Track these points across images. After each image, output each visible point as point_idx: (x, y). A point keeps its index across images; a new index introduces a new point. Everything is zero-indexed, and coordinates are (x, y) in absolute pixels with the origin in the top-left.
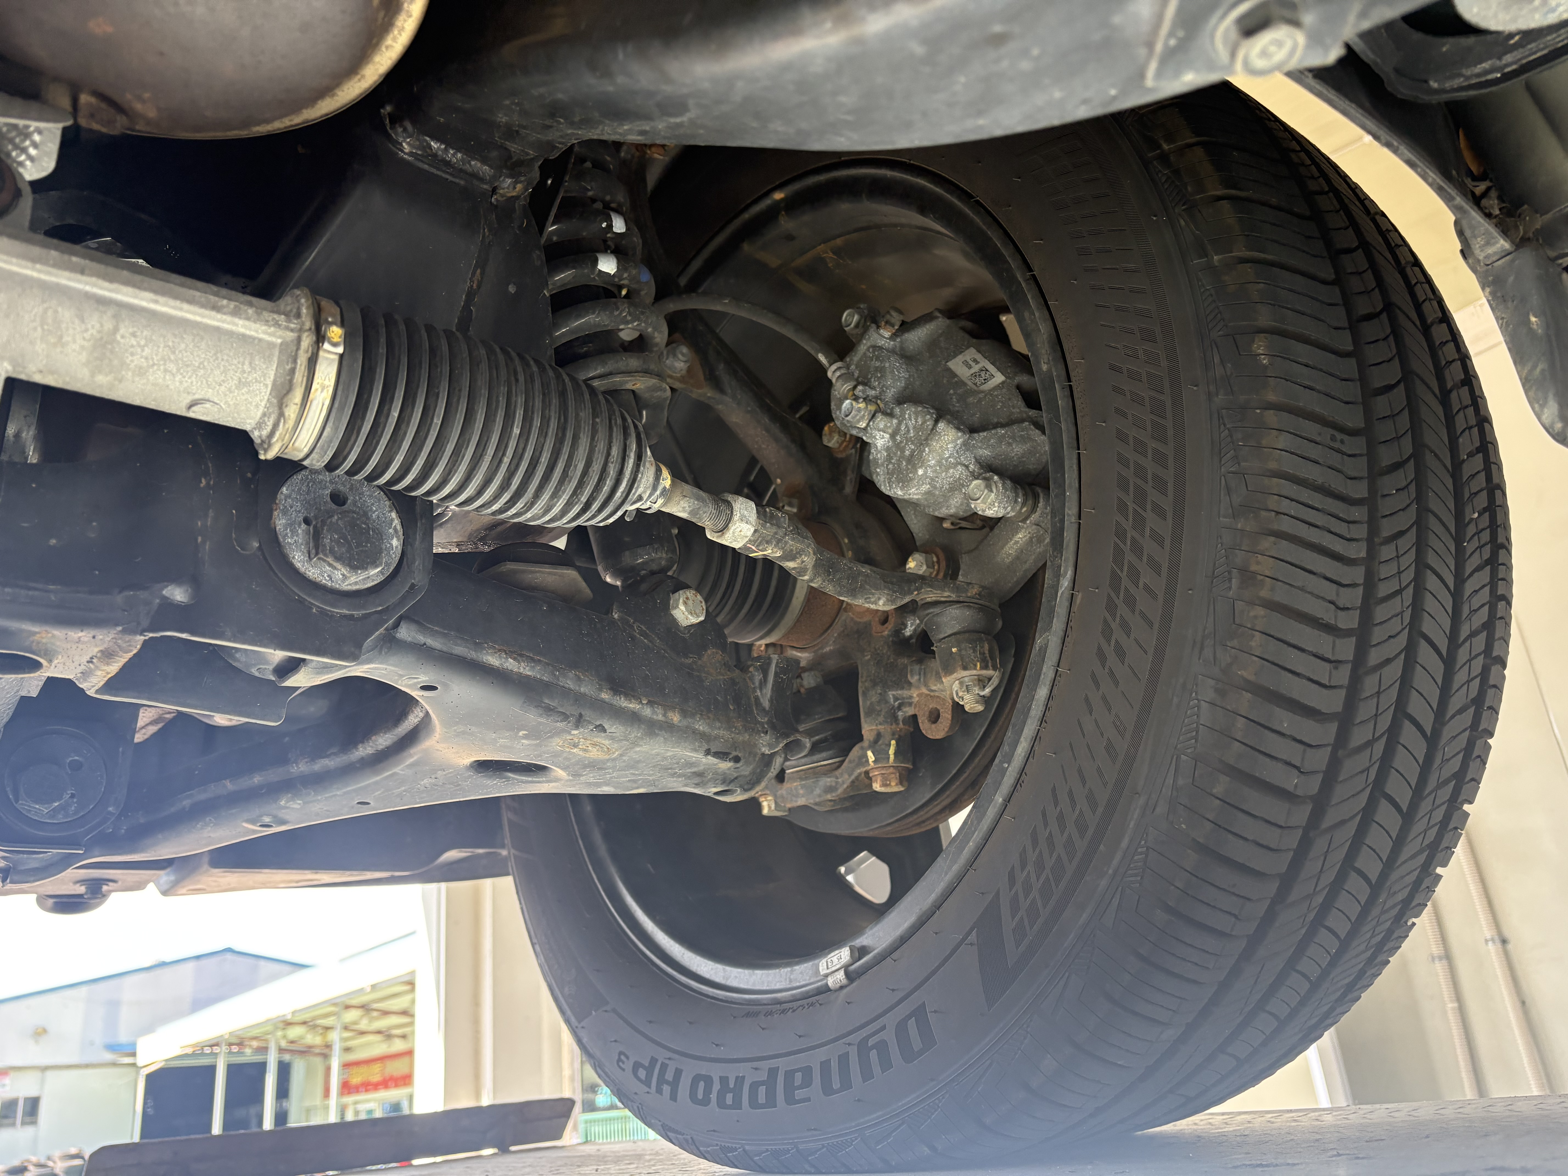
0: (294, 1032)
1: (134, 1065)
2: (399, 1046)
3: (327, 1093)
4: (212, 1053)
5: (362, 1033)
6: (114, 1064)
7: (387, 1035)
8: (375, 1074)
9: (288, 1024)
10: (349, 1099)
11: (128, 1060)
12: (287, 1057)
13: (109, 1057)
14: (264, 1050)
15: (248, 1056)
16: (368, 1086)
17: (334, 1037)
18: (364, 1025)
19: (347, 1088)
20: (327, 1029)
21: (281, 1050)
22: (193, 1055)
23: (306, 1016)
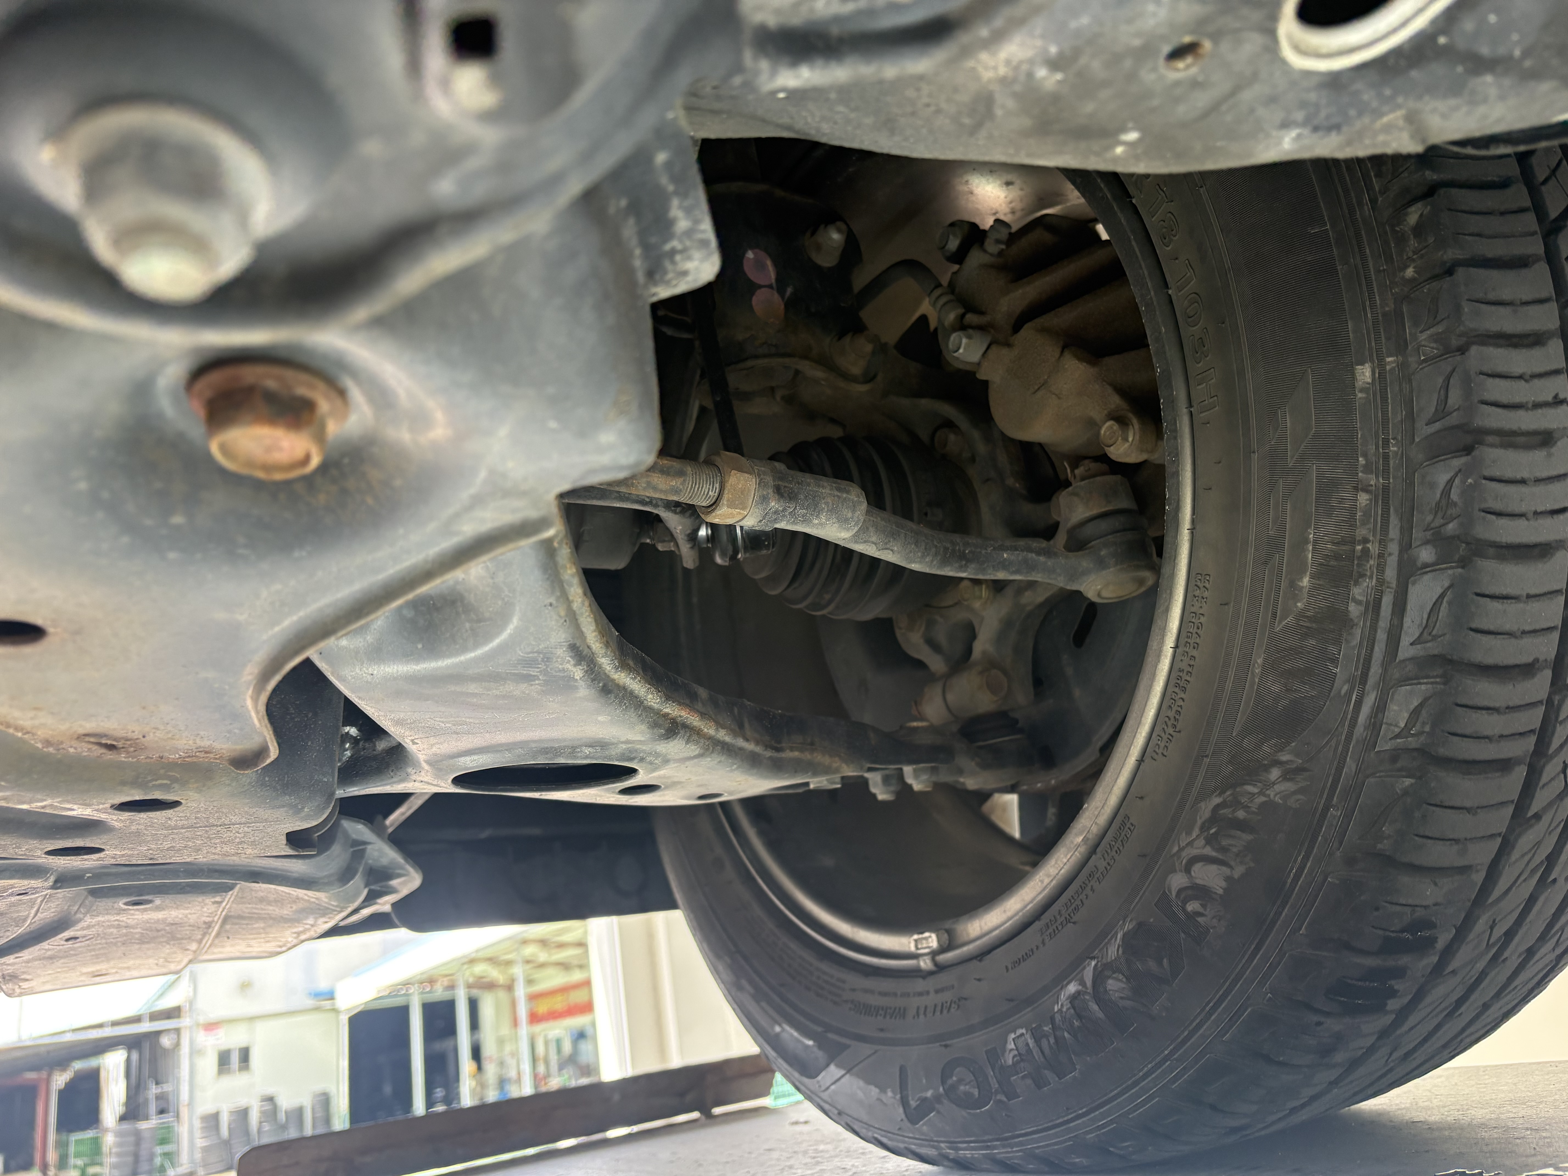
0: (480, 969)
1: (335, 1011)
2: (577, 976)
3: (515, 1023)
4: (405, 995)
5: (542, 966)
6: (317, 1009)
7: (565, 966)
8: (558, 1002)
9: (472, 961)
10: (538, 1028)
11: (327, 1004)
12: (475, 992)
13: (310, 1003)
14: (452, 987)
15: (439, 994)
16: (554, 1015)
17: (518, 971)
18: (543, 957)
19: (534, 1018)
20: (509, 963)
21: (469, 986)
22: (389, 996)
23: (489, 953)
